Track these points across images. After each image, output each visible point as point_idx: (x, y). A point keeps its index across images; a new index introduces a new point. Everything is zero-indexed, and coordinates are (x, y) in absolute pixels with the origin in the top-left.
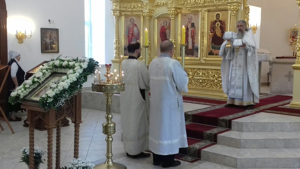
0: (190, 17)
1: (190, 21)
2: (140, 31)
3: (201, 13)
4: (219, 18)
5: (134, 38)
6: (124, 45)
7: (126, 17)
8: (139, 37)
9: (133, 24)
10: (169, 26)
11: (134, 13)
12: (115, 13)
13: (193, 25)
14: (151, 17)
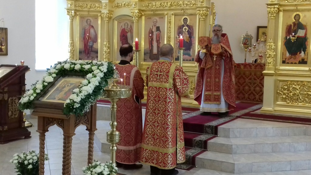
0: (155, 21)
1: (155, 25)
2: (97, 33)
3: (168, 16)
4: (187, 22)
5: (91, 40)
6: (79, 48)
7: (81, 18)
8: (96, 40)
9: (90, 25)
10: (131, 29)
11: (90, 13)
12: (69, 13)
13: (158, 29)
14: (110, 18)
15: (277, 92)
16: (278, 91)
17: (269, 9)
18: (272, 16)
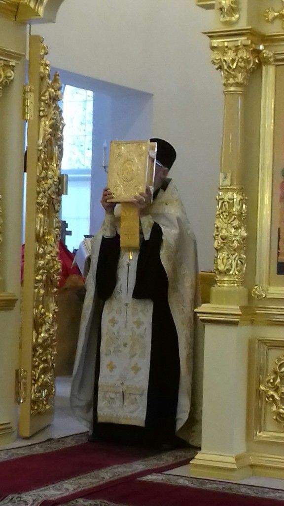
15: (259, 392)
16: (262, 388)
17: (216, 56)
18: (231, 81)
